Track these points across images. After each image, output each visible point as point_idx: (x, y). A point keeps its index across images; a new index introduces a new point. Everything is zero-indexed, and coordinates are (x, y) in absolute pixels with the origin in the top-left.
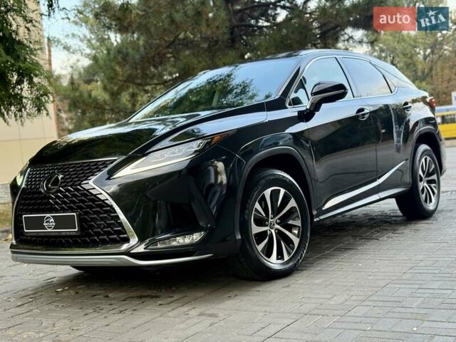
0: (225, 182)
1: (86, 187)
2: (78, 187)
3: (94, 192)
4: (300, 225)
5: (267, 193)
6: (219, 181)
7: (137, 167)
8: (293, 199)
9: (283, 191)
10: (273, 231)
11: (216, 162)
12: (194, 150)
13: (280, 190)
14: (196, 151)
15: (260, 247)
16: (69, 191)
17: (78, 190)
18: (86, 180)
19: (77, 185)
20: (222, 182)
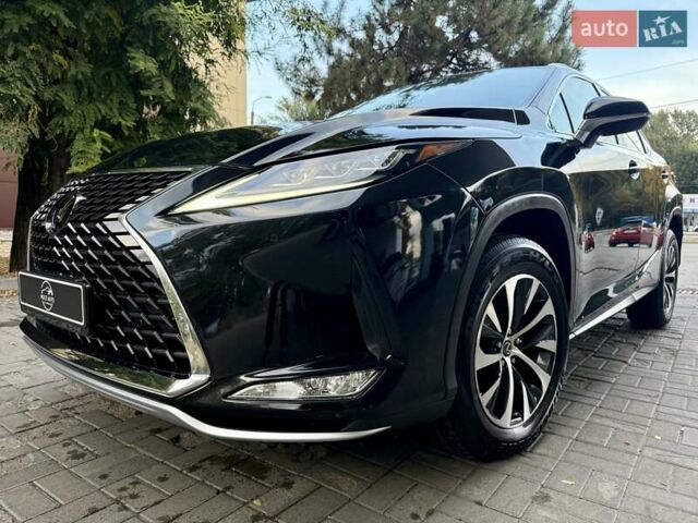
0: (417, 254)
1: (113, 227)
2: (98, 225)
3: (126, 241)
4: (554, 349)
5: (511, 285)
6: (407, 252)
7: (232, 194)
8: (549, 302)
9: (536, 283)
10: (508, 360)
11: (409, 209)
12: (375, 169)
13: (531, 281)
14: (377, 173)
15: (486, 398)
16: (81, 232)
17: (97, 233)
18: (116, 211)
19: (96, 222)
20: (411, 254)
